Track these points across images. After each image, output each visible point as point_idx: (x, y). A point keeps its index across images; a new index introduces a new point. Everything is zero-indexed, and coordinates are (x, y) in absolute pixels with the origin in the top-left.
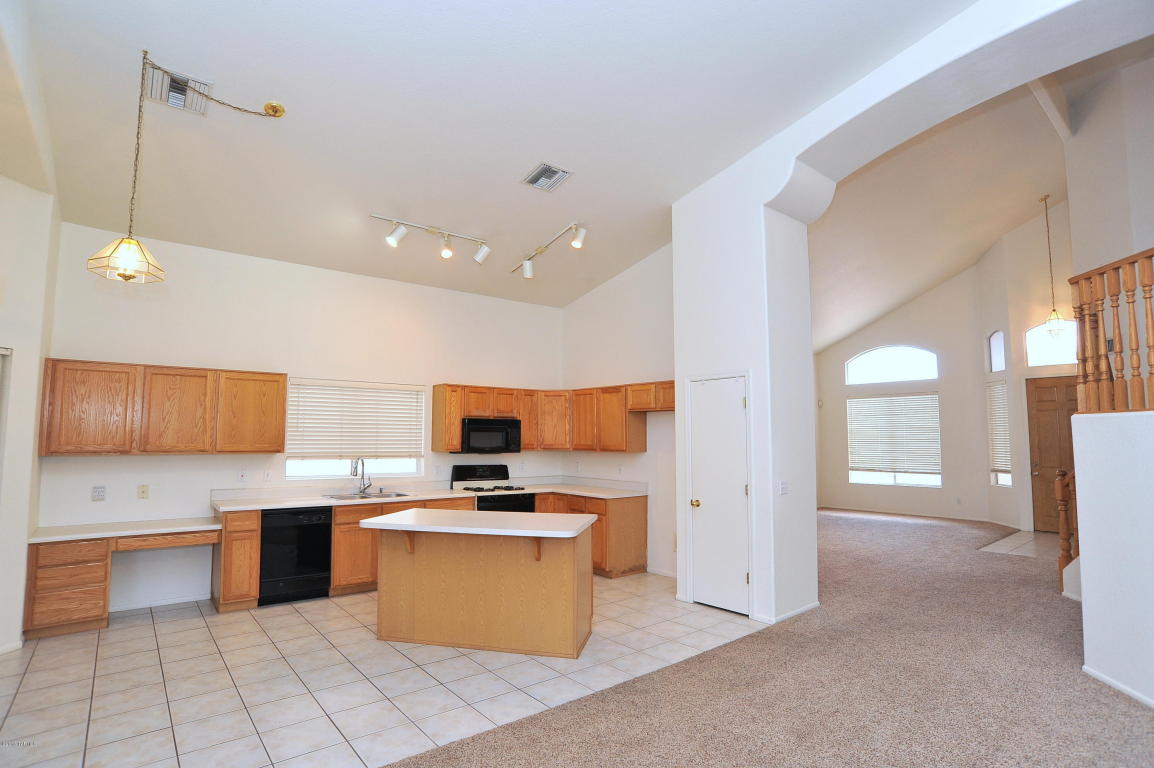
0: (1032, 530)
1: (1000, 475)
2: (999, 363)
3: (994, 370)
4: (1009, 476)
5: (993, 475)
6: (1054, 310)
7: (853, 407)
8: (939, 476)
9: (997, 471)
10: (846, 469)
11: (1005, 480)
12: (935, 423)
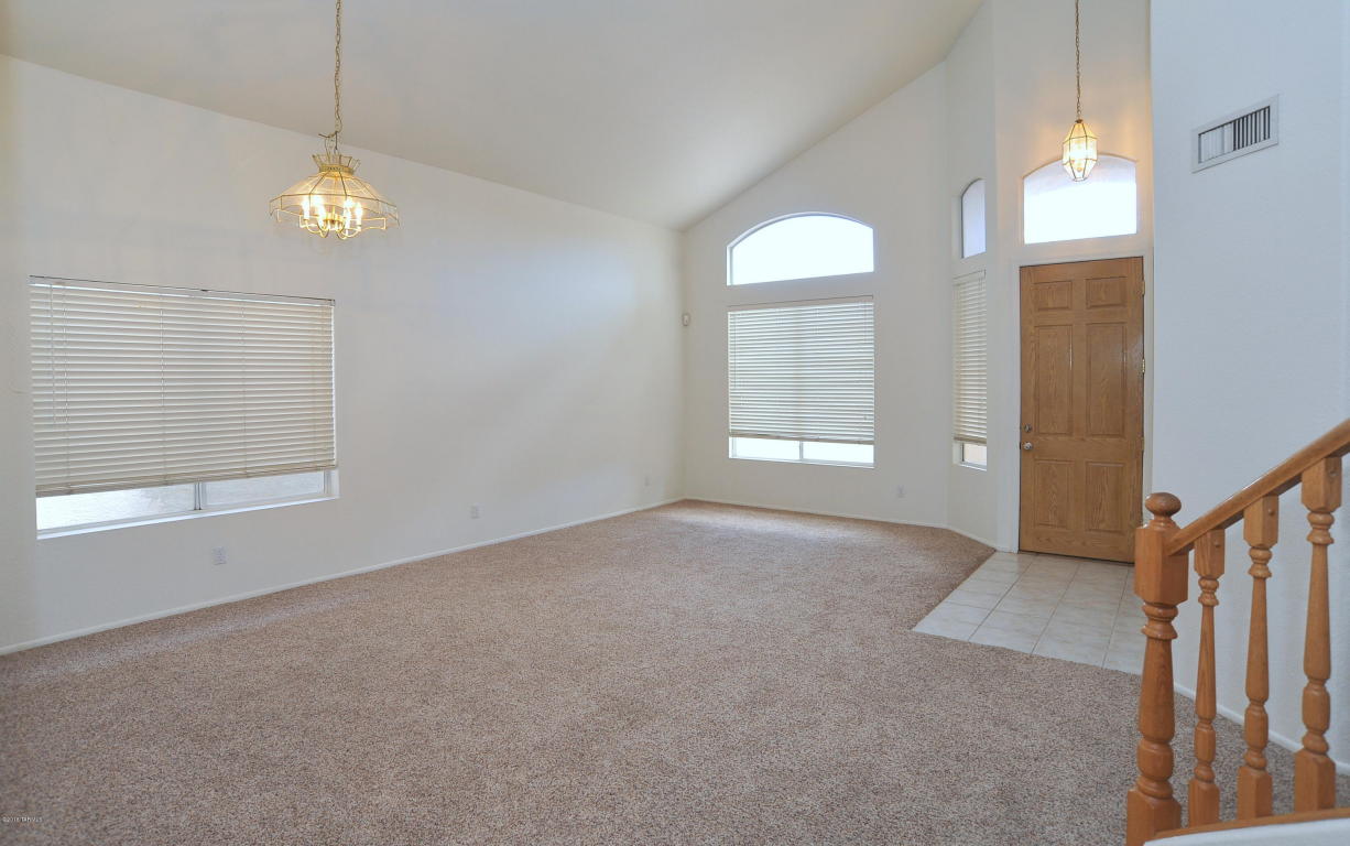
0: (1015, 549)
1: (969, 447)
2: (975, 242)
3: (966, 255)
4: (983, 449)
5: (956, 447)
6: (1079, 121)
7: (741, 324)
8: (870, 448)
9: (963, 439)
10: (725, 433)
11: (976, 455)
12: (867, 352)
